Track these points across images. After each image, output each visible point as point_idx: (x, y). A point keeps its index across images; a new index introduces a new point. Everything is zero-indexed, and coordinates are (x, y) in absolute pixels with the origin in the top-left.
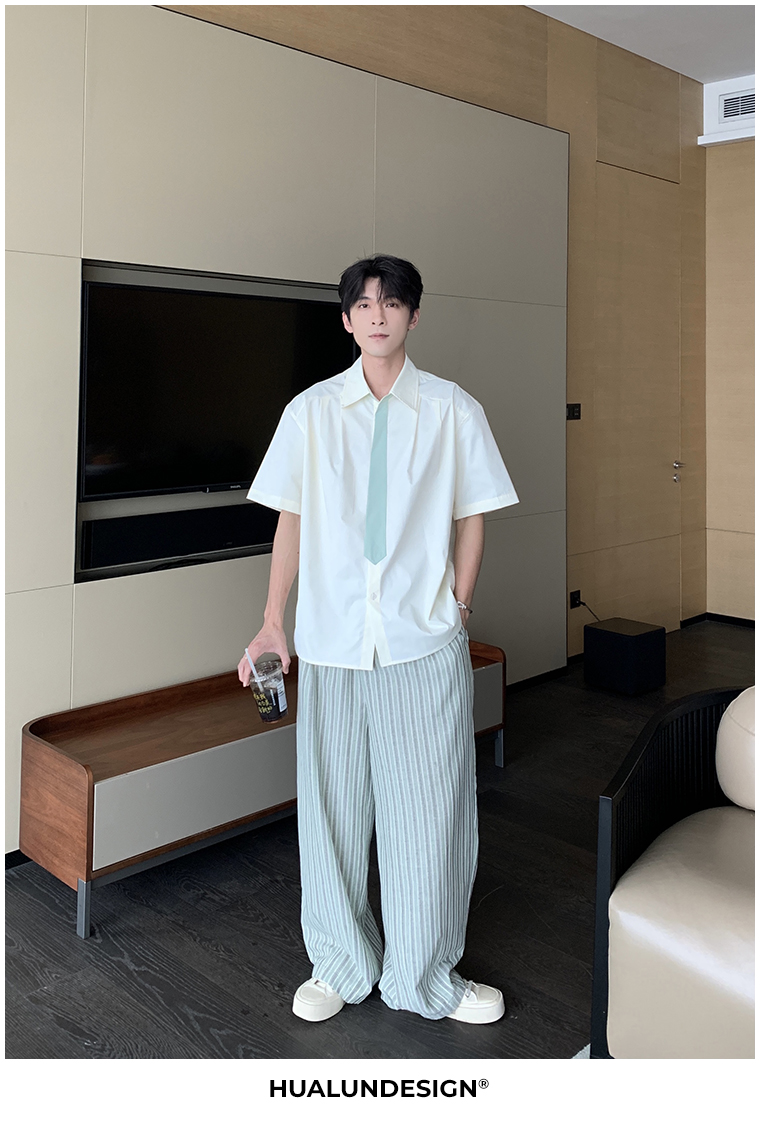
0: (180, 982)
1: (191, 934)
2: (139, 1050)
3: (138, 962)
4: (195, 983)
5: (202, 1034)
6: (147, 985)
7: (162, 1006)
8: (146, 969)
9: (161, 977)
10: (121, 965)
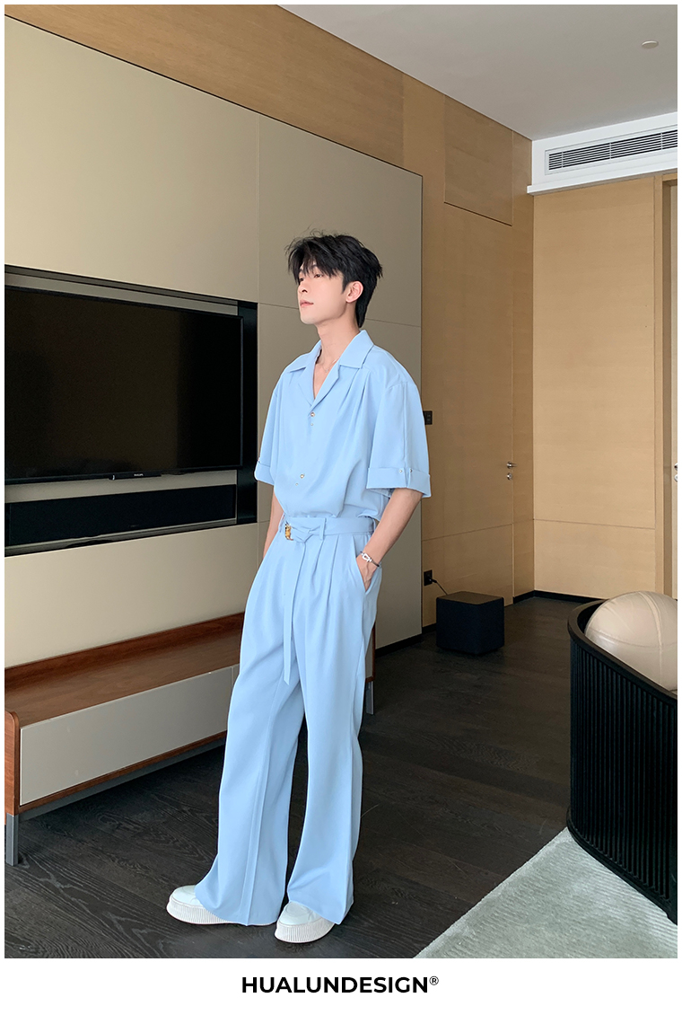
0: (103, 894)
1: (110, 856)
2: (70, 949)
3: (63, 881)
4: (116, 894)
5: (125, 934)
6: (73, 899)
7: (88, 914)
8: (70, 885)
9: (86, 892)
10: (48, 885)
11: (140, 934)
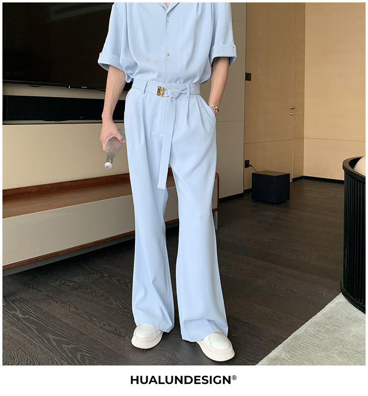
0: (47, 322)
1: (56, 300)
3: (24, 314)
4: (55, 323)
5: (56, 347)
6: (28, 324)
7: (35, 334)
8: (29, 317)
9: (36, 320)
10: (14, 315)
11: (66, 347)
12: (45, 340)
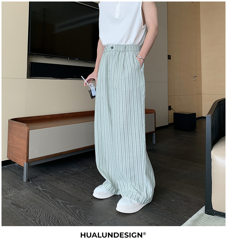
1: (61, 181)
3: (43, 188)
5: (63, 207)
7: (50, 199)
10: (37, 189)
11: (70, 207)
12: (56, 203)
